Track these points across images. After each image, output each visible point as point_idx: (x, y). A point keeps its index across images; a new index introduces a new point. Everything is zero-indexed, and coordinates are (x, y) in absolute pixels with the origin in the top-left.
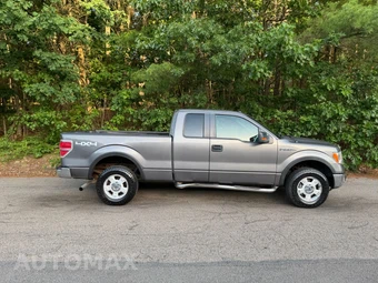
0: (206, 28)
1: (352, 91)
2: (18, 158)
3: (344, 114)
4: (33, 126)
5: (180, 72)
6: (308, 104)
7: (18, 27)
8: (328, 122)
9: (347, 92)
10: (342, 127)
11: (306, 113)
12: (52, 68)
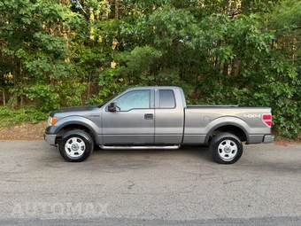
0: (183, 18)
1: (297, 74)
2: (17, 123)
3: (290, 92)
4: (32, 97)
5: (159, 54)
6: (260, 83)
7: (22, 12)
8: (277, 98)
9: (293, 75)
10: (288, 102)
11: (259, 90)
12: (50, 48)
